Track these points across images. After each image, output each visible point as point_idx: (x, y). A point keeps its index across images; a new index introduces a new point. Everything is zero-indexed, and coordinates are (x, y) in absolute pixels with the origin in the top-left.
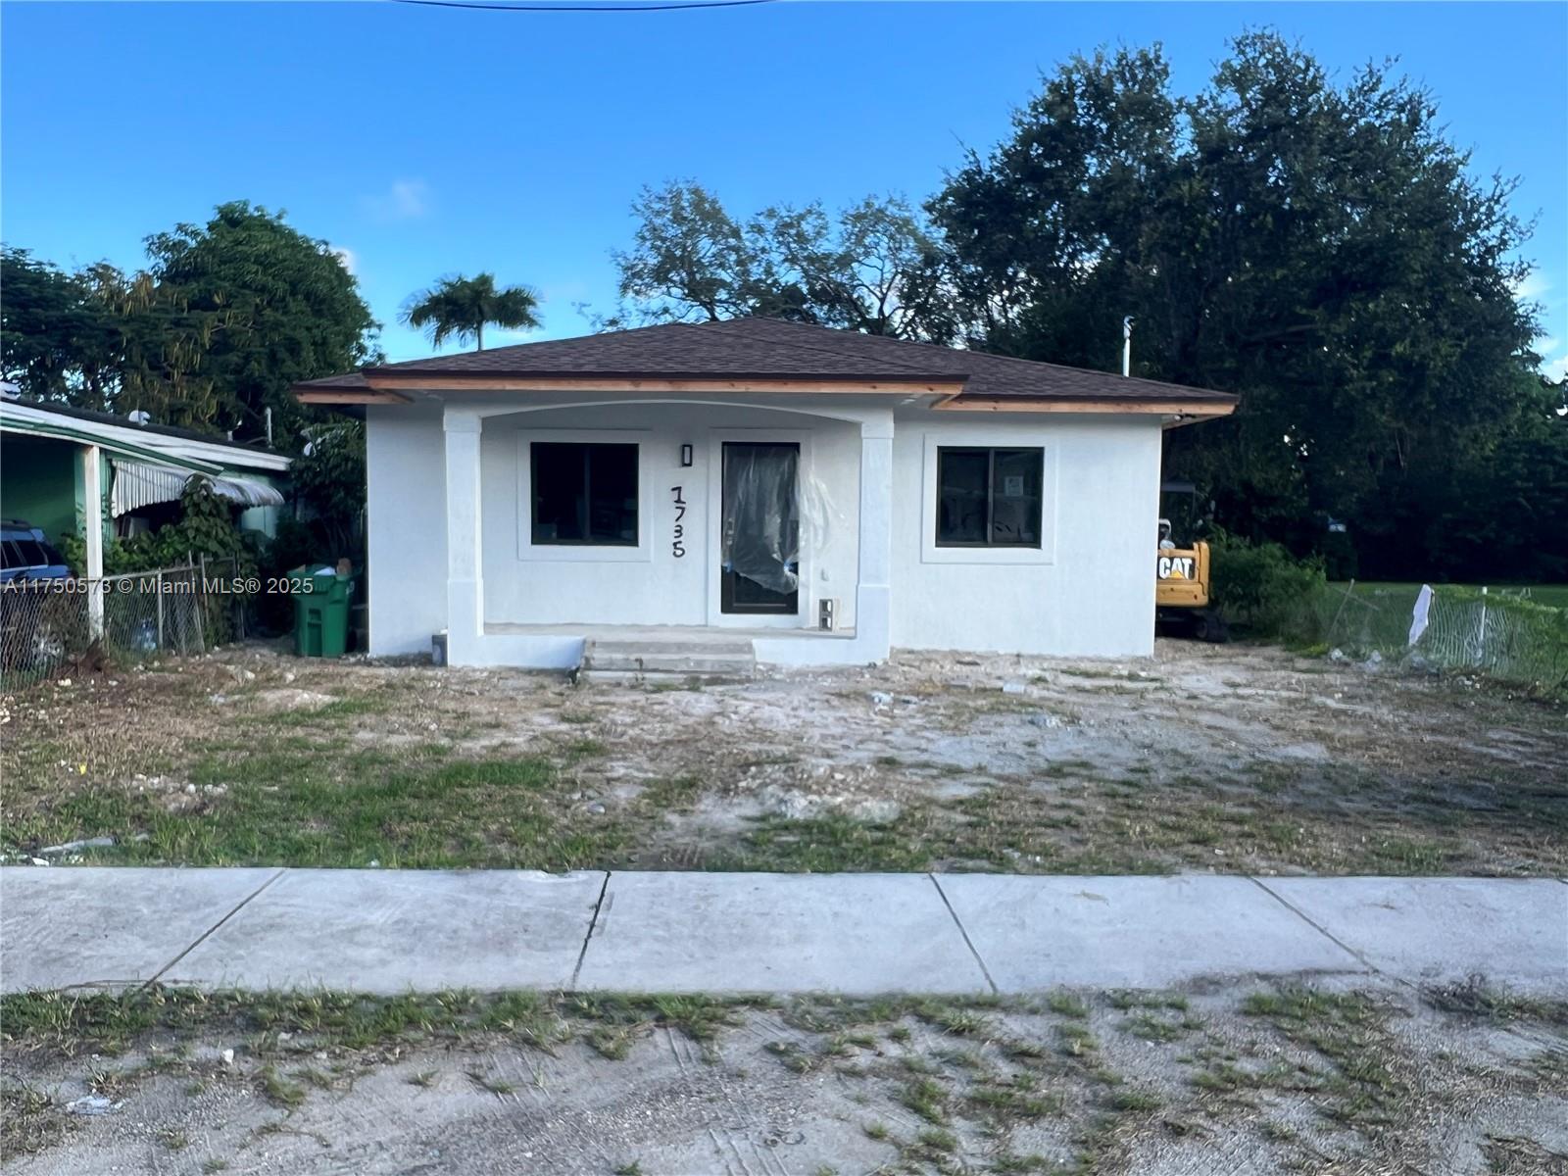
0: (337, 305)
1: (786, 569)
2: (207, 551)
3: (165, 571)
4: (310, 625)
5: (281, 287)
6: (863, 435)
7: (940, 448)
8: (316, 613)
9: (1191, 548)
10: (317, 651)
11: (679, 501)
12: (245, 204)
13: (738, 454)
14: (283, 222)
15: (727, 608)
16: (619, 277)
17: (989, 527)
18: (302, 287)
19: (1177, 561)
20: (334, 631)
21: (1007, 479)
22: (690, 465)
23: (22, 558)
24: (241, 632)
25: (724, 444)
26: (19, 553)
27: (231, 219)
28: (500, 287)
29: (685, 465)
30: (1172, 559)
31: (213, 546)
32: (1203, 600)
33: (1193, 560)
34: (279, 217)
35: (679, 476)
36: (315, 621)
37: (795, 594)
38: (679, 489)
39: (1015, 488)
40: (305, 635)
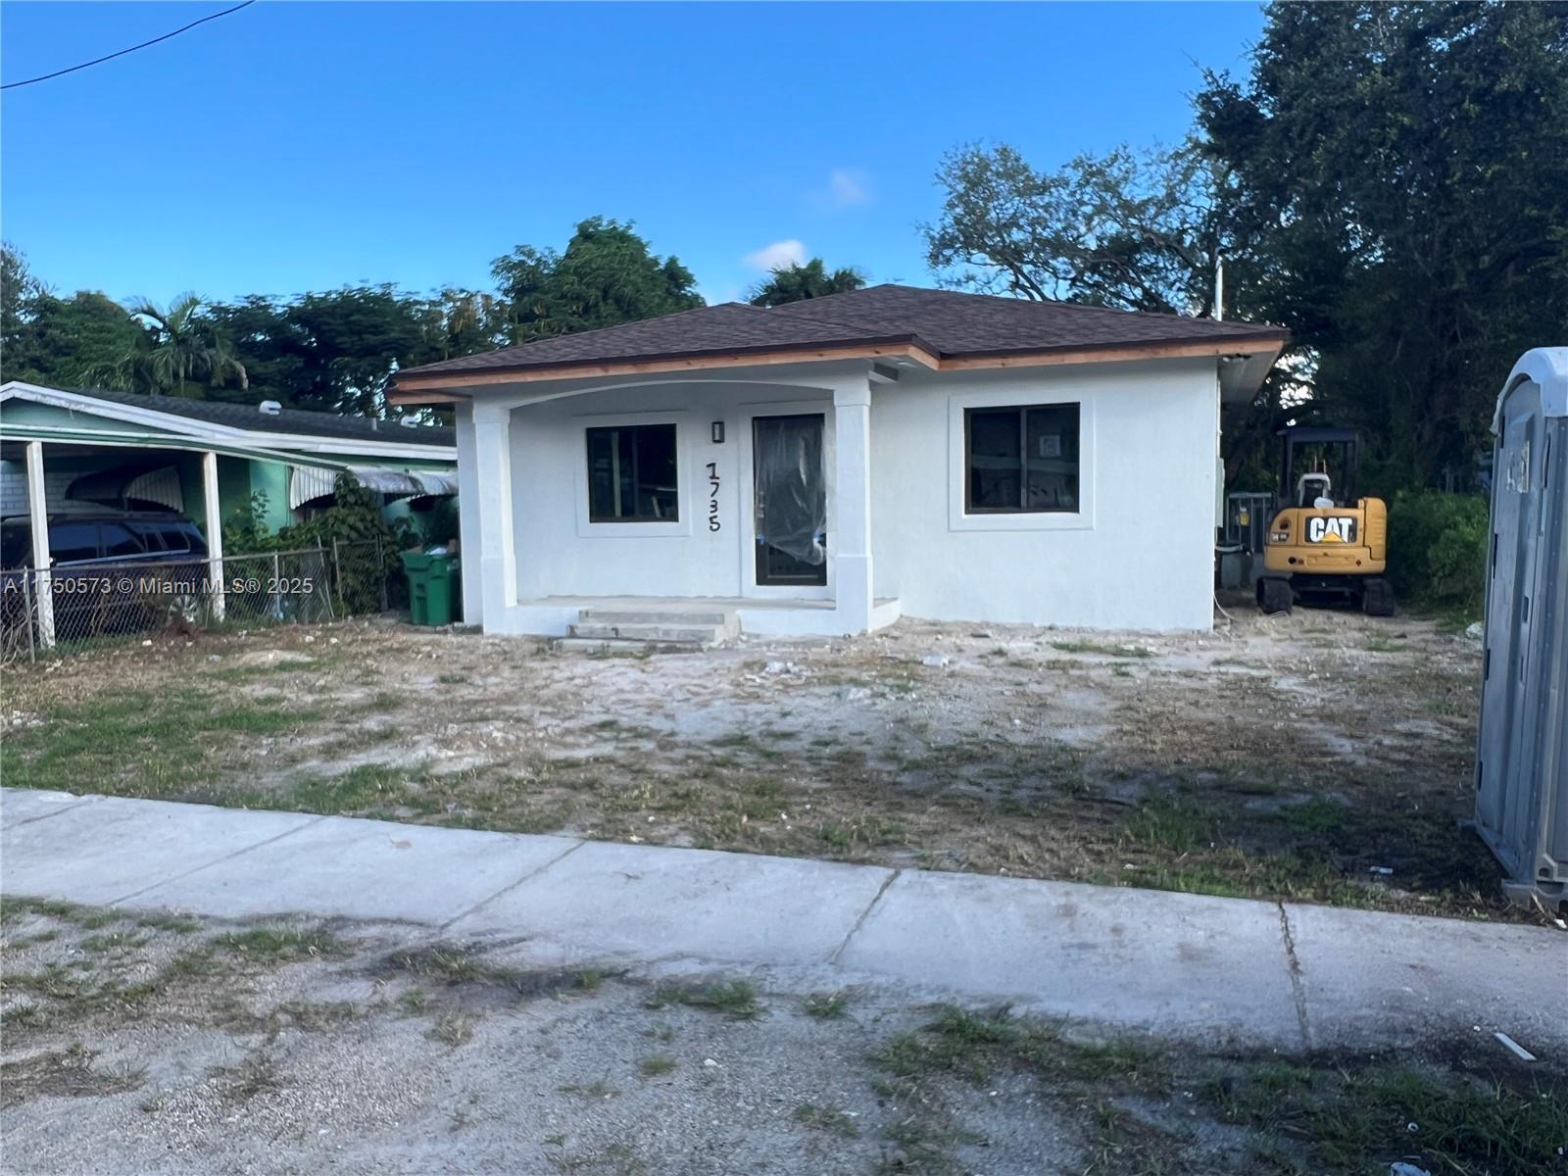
0: (641, 306)
1: (816, 541)
2: (338, 535)
3: (283, 553)
4: (419, 598)
5: (594, 294)
6: (836, 402)
7: (967, 410)
8: (421, 586)
9: (1355, 506)
10: (425, 621)
11: (713, 477)
12: (599, 218)
13: (767, 428)
14: (631, 232)
15: (761, 580)
16: (928, 249)
17: (1023, 491)
18: (612, 292)
19: (1332, 521)
20: (438, 604)
21: (1042, 439)
22: (721, 441)
23: (163, 543)
24: (385, 603)
25: (755, 419)
26: (160, 539)
27: (586, 235)
28: (829, 271)
29: (715, 441)
30: (1326, 520)
31: (345, 530)
32: (1379, 565)
33: (1355, 520)
34: (629, 227)
35: (713, 452)
36: (421, 594)
37: (824, 565)
38: (713, 465)
39: (1049, 446)
40: (415, 605)
